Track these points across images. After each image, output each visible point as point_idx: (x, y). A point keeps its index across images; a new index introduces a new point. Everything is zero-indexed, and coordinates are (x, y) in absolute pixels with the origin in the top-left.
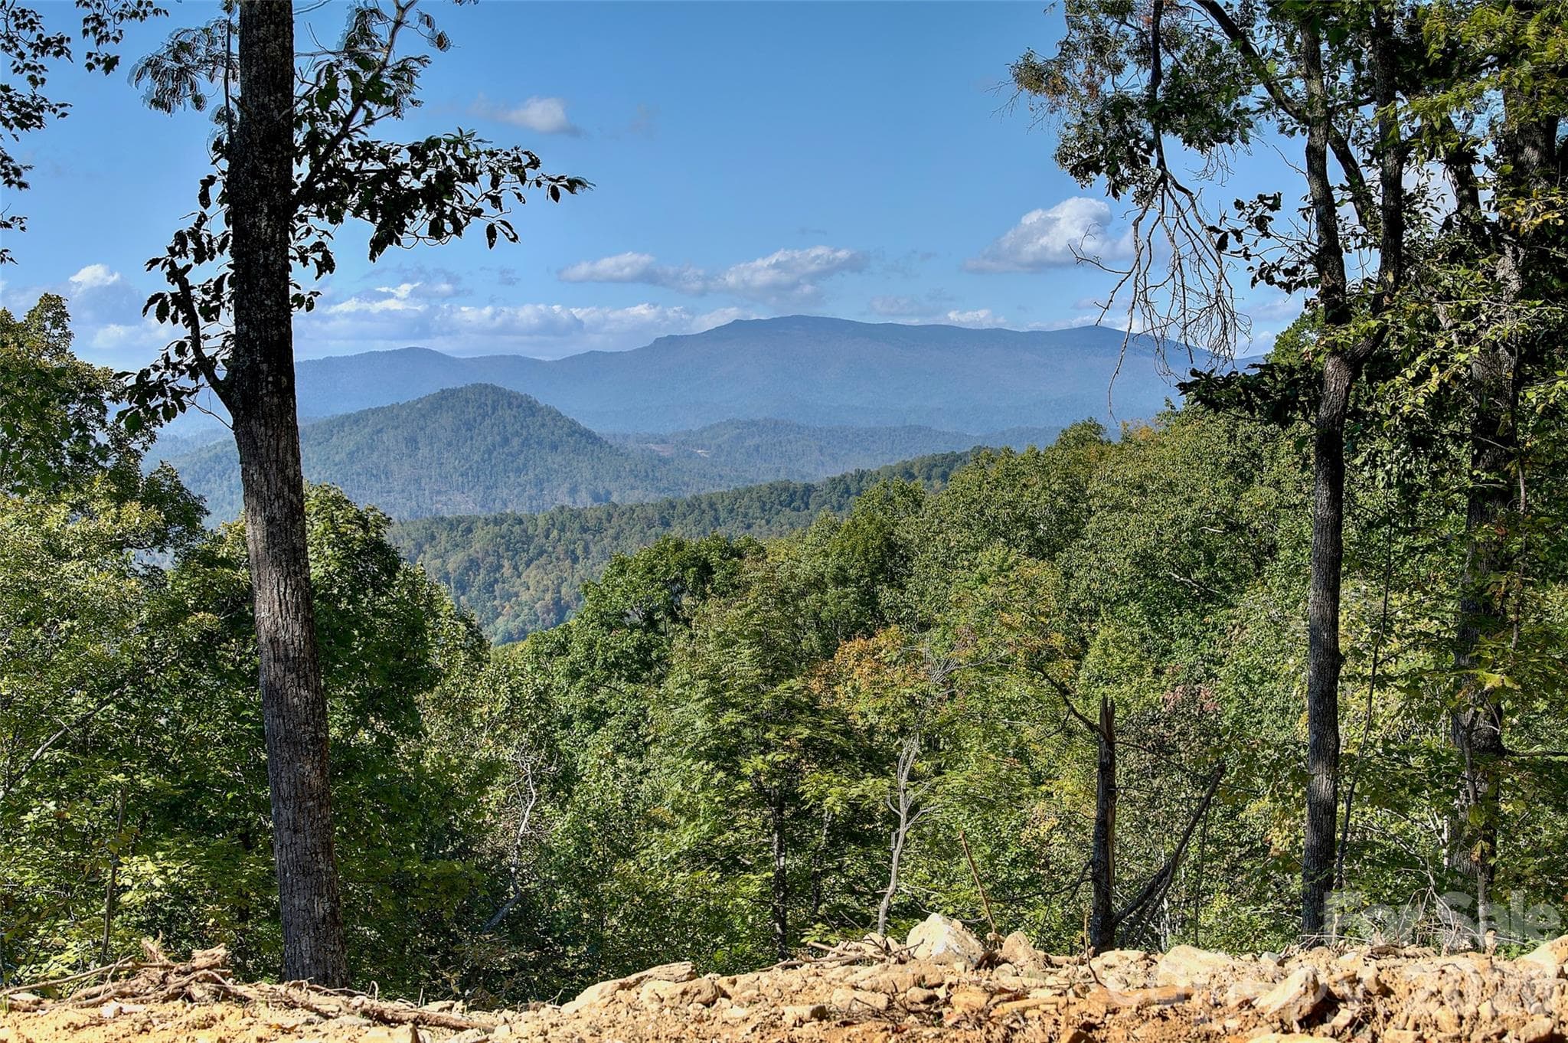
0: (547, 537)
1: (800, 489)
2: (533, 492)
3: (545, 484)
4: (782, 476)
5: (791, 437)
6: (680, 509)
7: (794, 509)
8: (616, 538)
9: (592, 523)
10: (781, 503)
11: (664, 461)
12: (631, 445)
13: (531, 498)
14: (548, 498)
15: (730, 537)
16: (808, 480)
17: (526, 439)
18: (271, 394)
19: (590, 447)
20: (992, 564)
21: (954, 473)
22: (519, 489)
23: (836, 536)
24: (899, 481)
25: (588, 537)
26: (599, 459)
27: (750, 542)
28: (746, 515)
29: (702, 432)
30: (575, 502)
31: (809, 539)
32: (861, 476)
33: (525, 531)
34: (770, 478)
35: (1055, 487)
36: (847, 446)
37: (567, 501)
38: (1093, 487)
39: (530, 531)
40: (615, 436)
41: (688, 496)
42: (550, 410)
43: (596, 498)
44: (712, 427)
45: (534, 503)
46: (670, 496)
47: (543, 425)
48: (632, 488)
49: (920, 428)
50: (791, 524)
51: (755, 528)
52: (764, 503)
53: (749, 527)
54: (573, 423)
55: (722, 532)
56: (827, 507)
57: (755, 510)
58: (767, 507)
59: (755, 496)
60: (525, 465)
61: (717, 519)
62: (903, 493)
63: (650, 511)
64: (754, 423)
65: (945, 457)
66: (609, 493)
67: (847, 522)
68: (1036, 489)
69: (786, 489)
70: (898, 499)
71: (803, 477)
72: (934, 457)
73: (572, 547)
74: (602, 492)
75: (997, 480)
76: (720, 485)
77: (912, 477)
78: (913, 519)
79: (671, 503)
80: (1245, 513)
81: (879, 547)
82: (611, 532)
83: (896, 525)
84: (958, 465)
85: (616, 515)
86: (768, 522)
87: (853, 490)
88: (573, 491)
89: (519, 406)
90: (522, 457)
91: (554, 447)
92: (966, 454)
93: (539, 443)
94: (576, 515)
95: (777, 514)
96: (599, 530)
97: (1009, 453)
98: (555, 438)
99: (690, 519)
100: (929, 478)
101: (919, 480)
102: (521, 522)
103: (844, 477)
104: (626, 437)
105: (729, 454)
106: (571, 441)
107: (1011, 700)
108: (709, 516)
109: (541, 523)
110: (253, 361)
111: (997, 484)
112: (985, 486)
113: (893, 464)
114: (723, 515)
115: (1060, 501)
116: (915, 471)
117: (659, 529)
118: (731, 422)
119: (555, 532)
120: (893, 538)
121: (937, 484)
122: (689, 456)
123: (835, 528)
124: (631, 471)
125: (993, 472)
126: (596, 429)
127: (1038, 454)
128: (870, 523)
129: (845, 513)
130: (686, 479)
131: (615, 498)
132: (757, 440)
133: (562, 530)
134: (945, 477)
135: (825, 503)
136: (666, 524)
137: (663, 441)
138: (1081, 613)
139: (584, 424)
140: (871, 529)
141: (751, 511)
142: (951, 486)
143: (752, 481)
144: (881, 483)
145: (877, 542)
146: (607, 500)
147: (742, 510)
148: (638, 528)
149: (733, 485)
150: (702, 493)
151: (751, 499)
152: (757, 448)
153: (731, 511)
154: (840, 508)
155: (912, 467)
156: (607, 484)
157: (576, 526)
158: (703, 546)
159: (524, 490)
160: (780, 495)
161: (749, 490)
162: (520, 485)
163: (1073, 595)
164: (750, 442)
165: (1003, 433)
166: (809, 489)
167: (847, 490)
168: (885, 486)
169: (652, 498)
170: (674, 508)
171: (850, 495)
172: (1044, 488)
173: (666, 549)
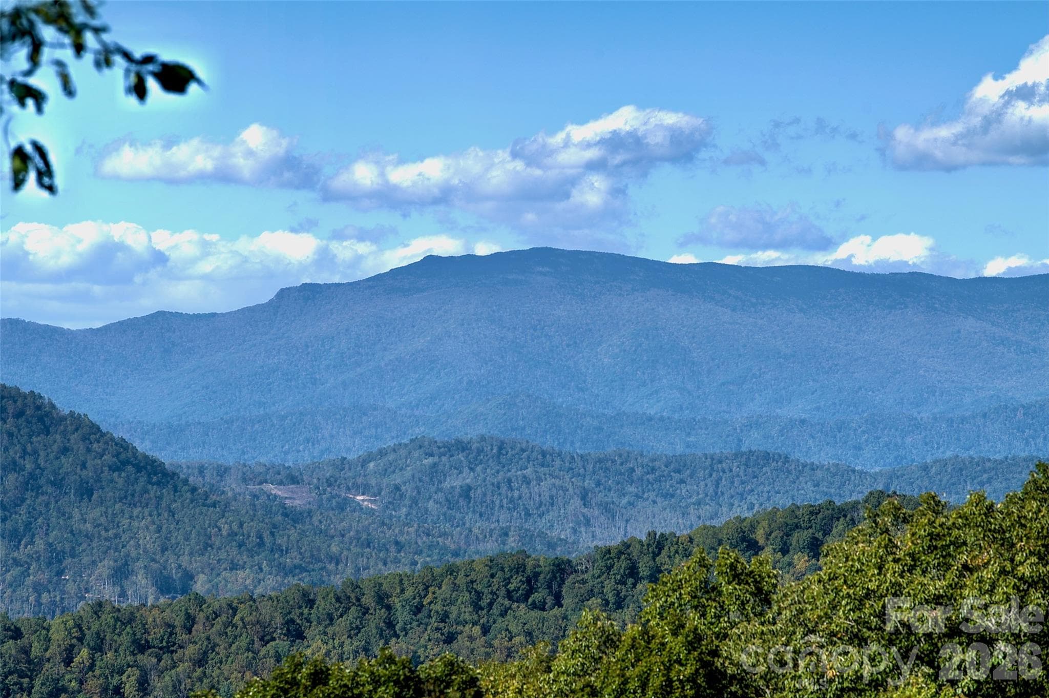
0: (68, 661)
1: (546, 570)
2: (43, 577)
3: (68, 561)
4: (512, 543)
5: (529, 472)
6: (323, 606)
7: (534, 606)
8: (201, 662)
9: (156, 634)
10: (509, 595)
11: (294, 517)
12: (232, 486)
13: (38, 588)
14: (71, 588)
15: (416, 660)
16: (559, 552)
17: (32, 476)
19: (153, 491)
21: (831, 543)
22: (15, 571)
23: (613, 657)
24: (728, 555)
25: (146, 659)
26: (172, 513)
27: (452, 667)
28: (444, 618)
29: (364, 462)
30: (123, 595)
31: (561, 662)
32: (658, 544)
33: (26, 651)
34: (490, 547)
35: (1025, 570)
36: (632, 489)
37: (109, 593)
39: (36, 651)
40: (201, 470)
41: (337, 581)
42: (78, 422)
43: (165, 586)
44: (382, 453)
45: (45, 597)
46: (304, 581)
47: (65, 450)
48: (234, 567)
49: (767, 457)
50: (529, 634)
51: (462, 642)
52: (479, 595)
53: (450, 639)
54: (123, 445)
55: (399, 648)
56: (596, 601)
57: (462, 609)
58: (484, 602)
59: (461, 580)
60: (28, 525)
61: (390, 624)
62: (736, 575)
63: (266, 610)
64: (462, 446)
65: (814, 512)
66: (189, 577)
67: (632, 630)
68: (987, 574)
69: (520, 568)
70: (726, 589)
71: (551, 546)
72: (793, 511)
73: (115, 681)
74: (176, 575)
75: (912, 555)
76: (397, 561)
77: (753, 547)
78: (755, 626)
79: (305, 594)
81: (692, 679)
82: (191, 650)
83: (723, 636)
84: (839, 526)
85: (201, 617)
86: (485, 630)
87: (644, 571)
88: (121, 574)
89: (19, 414)
90: (23, 510)
91: (85, 492)
92: (855, 506)
93: (58, 484)
94: (126, 620)
95: (503, 614)
96: (169, 647)
97: (937, 507)
98: (88, 474)
99: (342, 624)
100: (785, 551)
101: (767, 554)
102: (17, 634)
103: (627, 546)
104: (223, 472)
105: (415, 502)
106: (120, 479)
108: (377, 618)
109: (58, 635)
111: (914, 564)
112: (890, 565)
113: (717, 523)
114: (402, 616)
116: (759, 536)
117: (281, 644)
118: (418, 444)
119: (85, 653)
120: (718, 663)
121: (801, 561)
122: (341, 507)
123: (610, 641)
124: (232, 534)
125: (905, 540)
126: (166, 457)
127: (990, 508)
128: (675, 634)
129: (628, 613)
130: (334, 549)
131: (200, 586)
132: (468, 478)
133: (98, 648)
134: (815, 548)
135: (591, 594)
136: (296, 634)
137: (294, 480)
139: (143, 446)
140: (676, 644)
141: (454, 611)
142: (830, 564)
143: (456, 554)
144: (695, 558)
145: (689, 670)
146: (185, 590)
147: (437, 607)
148: (243, 642)
149: (420, 560)
150: (365, 575)
151: (455, 587)
152: (466, 492)
153: (418, 609)
154: (620, 604)
155: (753, 528)
156: (185, 560)
157: (125, 639)
158: (365, 677)
159: (26, 574)
160: (508, 581)
161: (451, 571)
162: (16, 562)
164: (454, 482)
165: (925, 468)
166: (562, 569)
167: (633, 572)
168: (702, 563)
169: (270, 584)
170: (311, 603)
171: (637, 579)
172: (1003, 572)
173: (294, 683)
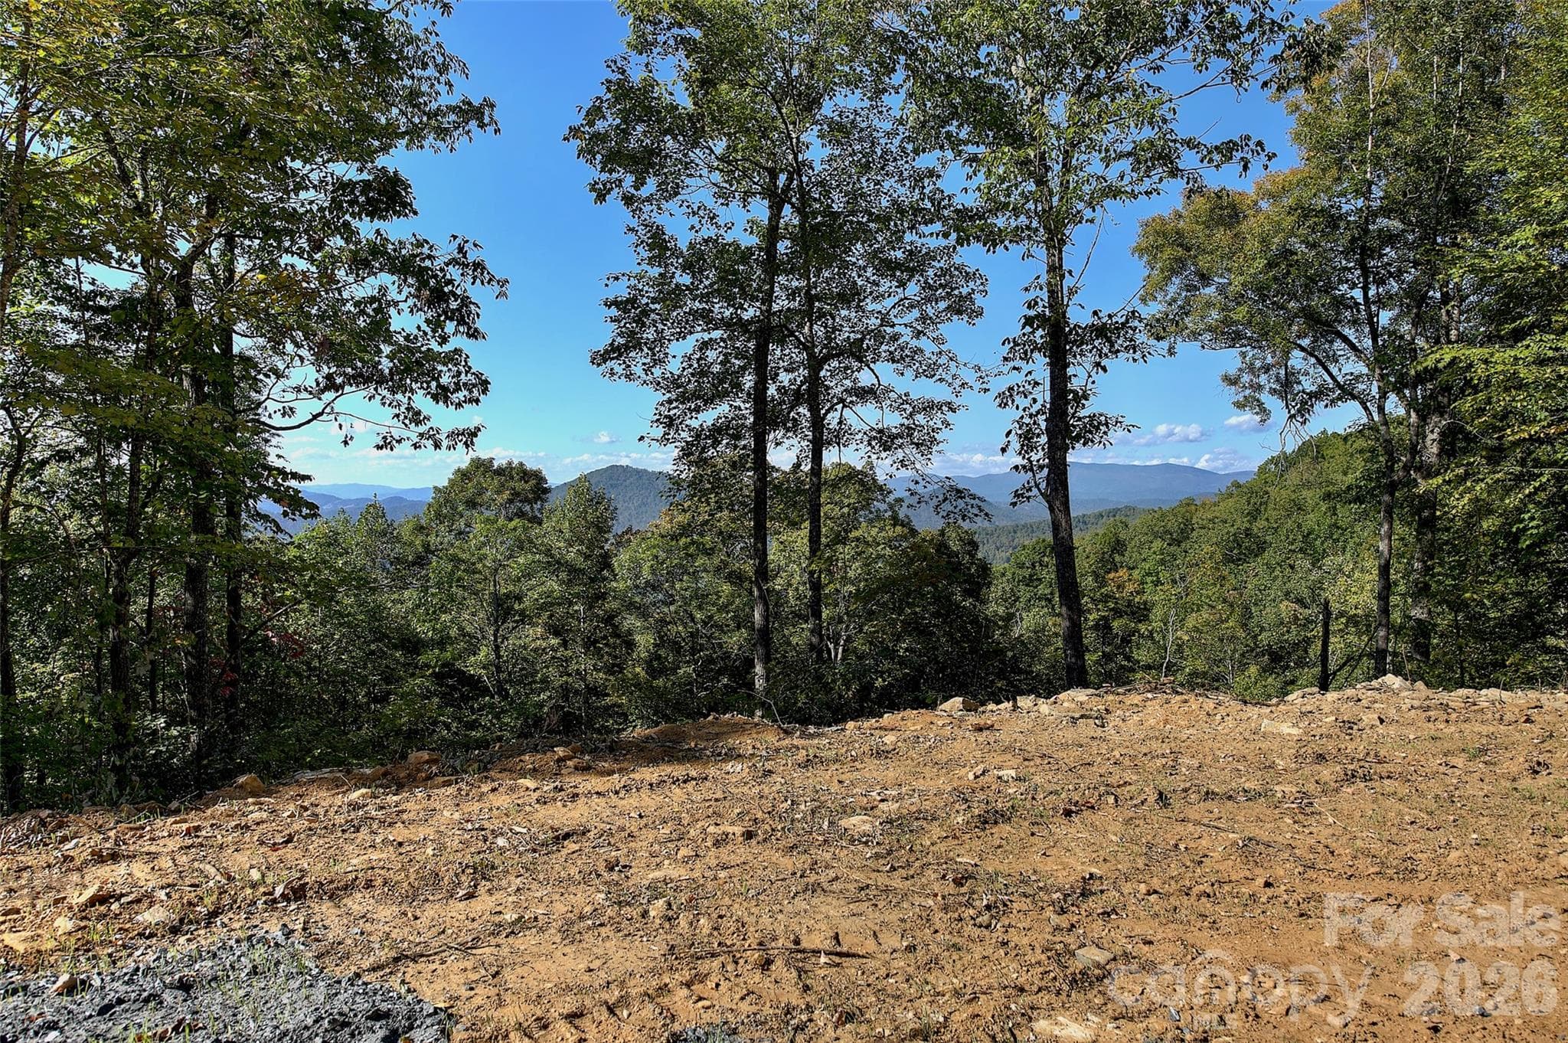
35: (1180, 521)
38: (1194, 520)
68: (1172, 521)
75: (1157, 518)
78: (1125, 531)
83: (1119, 533)
97: (1162, 509)
100: (1124, 515)
112: (1153, 520)
115: (1182, 525)
120: (1119, 538)
121: (1132, 518)
125: (1156, 515)
127: (1173, 509)
128: (1110, 532)
140: (1110, 535)
145: (1113, 539)
172: (1176, 521)
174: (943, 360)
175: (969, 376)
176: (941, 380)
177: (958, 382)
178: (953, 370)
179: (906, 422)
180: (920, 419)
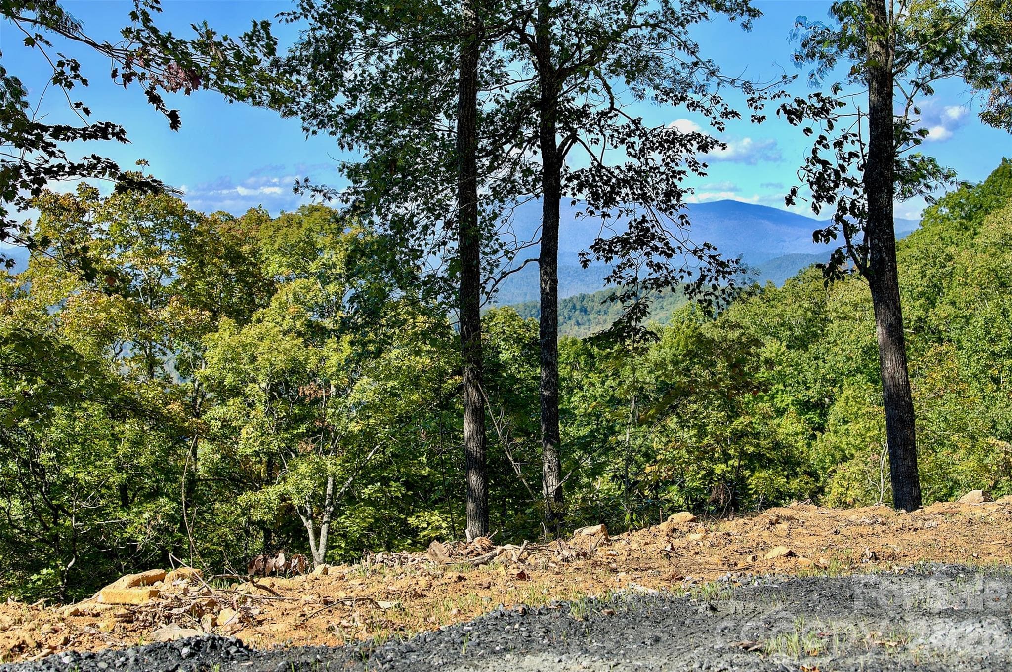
18: (889, 270)
20: (771, 352)
38: (830, 306)
80: (933, 321)
107: (787, 434)
110: (881, 256)
115: (809, 313)
138: (827, 381)
163: (822, 371)
174: (699, 77)
175: (735, 99)
176: (693, 105)
177: (719, 109)
178: (712, 90)
179: (636, 163)
180: (656, 158)
